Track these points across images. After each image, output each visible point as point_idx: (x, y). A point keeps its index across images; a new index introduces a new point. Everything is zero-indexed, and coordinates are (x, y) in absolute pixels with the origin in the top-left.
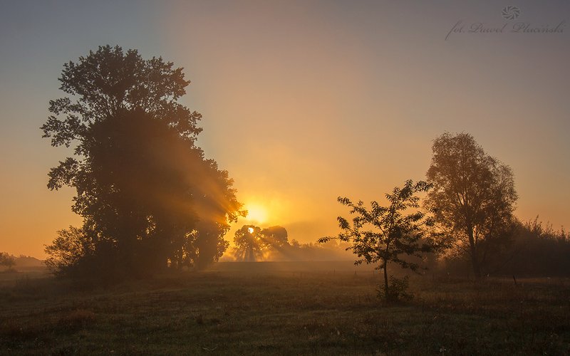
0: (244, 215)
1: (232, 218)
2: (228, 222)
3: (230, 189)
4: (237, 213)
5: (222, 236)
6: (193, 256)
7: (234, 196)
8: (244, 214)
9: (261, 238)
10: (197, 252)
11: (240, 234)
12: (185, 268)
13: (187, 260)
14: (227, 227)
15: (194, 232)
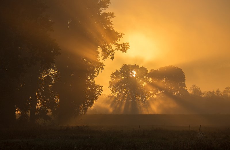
0: (124, 50)
1: (107, 53)
2: (101, 59)
3: (104, 14)
4: (114, 47)
5: (92, 78)
6: (51, 104)
7: (110, 23)
8: (124, 48)
9: (148, 82)
10: (57, 100)
11: (119, 77)
12: (40, 121)
13: (43, 111)
14: (101, 66)
15: (52, 72)
